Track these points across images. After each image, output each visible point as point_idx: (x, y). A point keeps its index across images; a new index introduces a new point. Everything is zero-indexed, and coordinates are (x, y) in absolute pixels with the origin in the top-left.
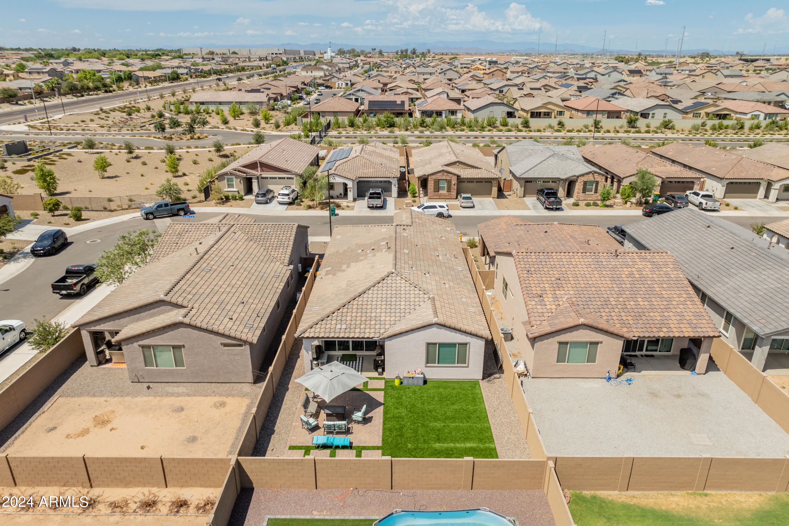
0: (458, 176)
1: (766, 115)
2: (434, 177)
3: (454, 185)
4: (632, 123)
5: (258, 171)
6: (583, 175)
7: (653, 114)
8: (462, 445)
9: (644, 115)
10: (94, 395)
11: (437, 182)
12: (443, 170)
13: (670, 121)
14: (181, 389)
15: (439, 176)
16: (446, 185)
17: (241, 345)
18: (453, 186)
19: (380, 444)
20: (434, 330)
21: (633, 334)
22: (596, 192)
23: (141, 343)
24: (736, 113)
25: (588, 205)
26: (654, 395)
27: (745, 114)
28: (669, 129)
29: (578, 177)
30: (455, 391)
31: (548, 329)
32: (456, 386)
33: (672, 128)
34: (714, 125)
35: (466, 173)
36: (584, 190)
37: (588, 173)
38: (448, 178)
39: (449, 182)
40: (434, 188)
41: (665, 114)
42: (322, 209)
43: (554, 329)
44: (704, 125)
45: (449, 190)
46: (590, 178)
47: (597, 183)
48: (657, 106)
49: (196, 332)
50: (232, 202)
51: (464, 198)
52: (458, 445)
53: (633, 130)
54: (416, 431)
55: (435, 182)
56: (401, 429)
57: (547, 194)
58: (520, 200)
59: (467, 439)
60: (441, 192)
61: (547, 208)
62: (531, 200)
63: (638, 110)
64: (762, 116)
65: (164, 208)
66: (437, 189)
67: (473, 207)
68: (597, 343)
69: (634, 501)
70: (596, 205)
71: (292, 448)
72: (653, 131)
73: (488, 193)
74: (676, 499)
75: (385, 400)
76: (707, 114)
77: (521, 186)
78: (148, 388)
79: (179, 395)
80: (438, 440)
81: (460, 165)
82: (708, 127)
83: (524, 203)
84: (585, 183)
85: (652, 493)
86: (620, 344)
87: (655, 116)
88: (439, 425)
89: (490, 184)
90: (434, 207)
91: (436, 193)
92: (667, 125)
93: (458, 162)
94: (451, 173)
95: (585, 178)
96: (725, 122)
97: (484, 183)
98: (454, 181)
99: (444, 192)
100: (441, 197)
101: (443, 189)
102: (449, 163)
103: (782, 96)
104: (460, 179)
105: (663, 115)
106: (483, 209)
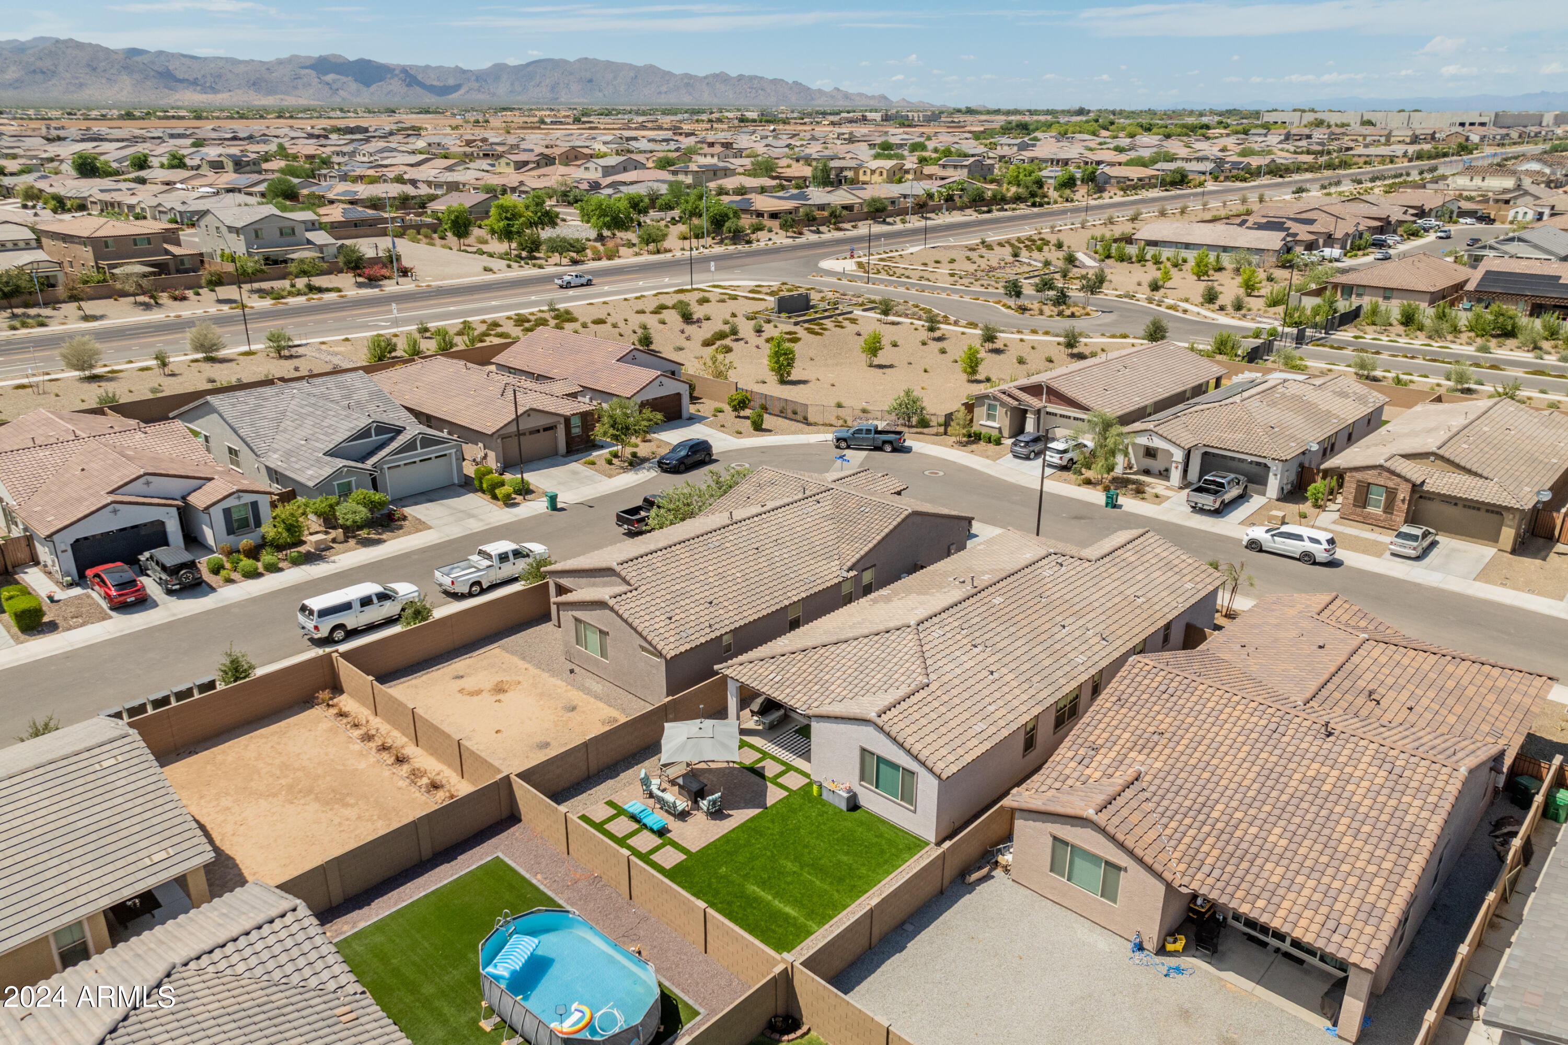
0: (1418, 487)
2: (1359, 475)
3: (1403, 501)
5: (1040, 400)
8: (781, 905)
10: (524, 659)
11: (1364, 488)
12: (1381, 466)
14: (596, 686)
15: (1369, 476)
16: (1383, 498)
17: (657, 656)
18: (1398, 503)
19: (696, 850)
20: (870, 730)
21: (1191, 886)
23: (574, 613)
31: (1037, 804)
38: (1391, 484)
39: (1391, 494)
40: (1355, 499)
42: (1103, 490)
43: (1043, 808)
45: (1389, 508)
50: (983, 445)
51: (1411, 537)
52: (776, 902)
54: (753, 859)
55: (1358, 486)
56: (742, 846)
59: (796, 902)
60: (1370, 509)
66: (1362, 501)
68: (1117, 867)
71: (609, 803)
73: (1493, 537)
75: (774, 805)
78: (572, 671)
79: (588, 692)
81: (1438, 462)
86: (1158, 888)
88: (791, 867)
89: (1500, 518)
90: (1299, 538)
91: (1359, 510)
93: (1436, 454)
94: (1401, 476)
97: (1482, 513)
98: (1404, 493)
99: (1375, 511)
100: (1367, 521)
101: (1376, 505)
102: (1413, 451)
104: (1423, 492)
106: (1438, 568)
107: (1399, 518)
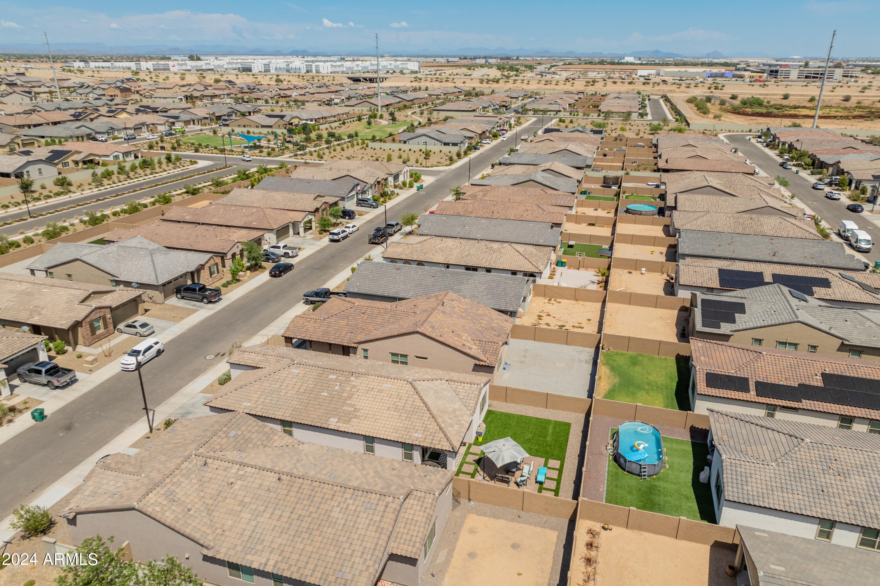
0: (110, 307)
1: (123, 154)
2: (88, 320)
3: (109, 318)
4: (25, 188)
6: (204, 264)
7: (28, 172)
11: (91, 324)
12: (92, 308)
13: (64, 178)
14: (442, 553)
15: (93, 316)
16: (101, 323)
18: (108, 321)
24: (98, 156)
25: (225, 286)
26: (521, 362)
27: (108, 156)
29: (202, 266)
32: (490, 418)
33: (70, 184)
35: (110, 301)
36: (211, 275)
37: (209, 260)
38: (102, 314)
39: (104, 318)
44: (93, 175)
45: (106, 327)
46: (212, 262)
47: (217, 264)
54: (535, 443)
57: (200, 290)
60: (98, 332)
61: (210, 302)
62: (175, 301)
64: (121, 156)
66: (93, 330)
67: (154, 332)
70: (229, 283)
72: (61, 193)
76: (76, 163)
77: (161, 293)
78: (433, 575)
79: (450, 555)
81: (96, 296)
83: (176, 307)
84: (210, 268)
88: (529, 434)
91: (95, 336)
92: (64, 183)
93: (94, 293)
94: (103, 307)
95: (209, 264)
98: (108, 315)
99: (101, 330)
100: (100, 338)
101: (99, 328)
102: (82, 298)
103: (83, 128)
104: (112, 309)
105: (38, 172)
106: (164, 329)
107: (111, 327)
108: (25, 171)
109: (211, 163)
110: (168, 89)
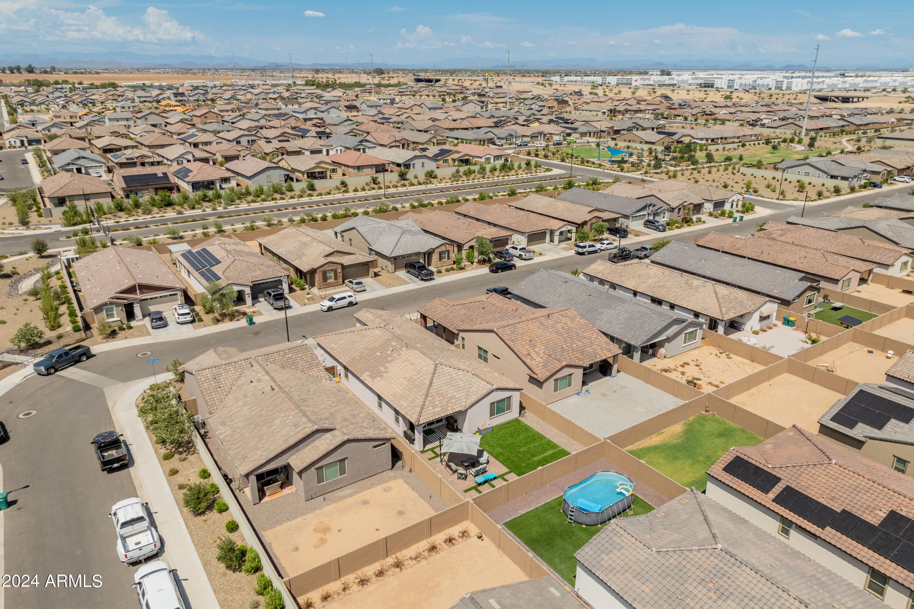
0: (342, 265)
1: (495, 157)
2: (322, 269)
3: (340, 273)
4: (403, 176)
5: (137, 294)
6: (438, 247)
7: (414, 164)
9: (407, 166)
11: (324, 273)
12: (329, 262)
13: (432, 172)
14: (347, 491)
15: (326, 268)
16: (332, 274)
17: (385, 444)
18: (338, 274)
19: (508, 470)
20: (494, 393)
21: (587, 364)
22: (448, 259)
23: (317, 466)
24: (474, 157)
25: (447, 270)
26: (604, 395)
27: (481, 157)
28: (434, 178)
29: (434, 249)
30: (512, 428)
31: (549, 374)
32: (510, 425)
33: (435, 177)
34: (465, 171)
35: (346, 260)
36: (441, 259)
37: (441, 245)
38: (334, 268)
39: (335, 271)
40: (322, 279)
41: (423, 163)
42: (231, 320)
43: (552, 373)
44: (458, 171)
45: (336, 278)
46: (443, 248)
47: (448, 251)
48: (416, 157)
49: (357, 444)
50: (121, 334)
51: (357, 284)
53: (406, 183)
54: (518, 457)
55: (321, 274)
56: (509, 458)
57: (419, 268)
58: (392, 275)
59: (546, 450)
60: (329, 281)
61: (422, 280)
62: (402, 274)
63: (400, 161)
64: (492, 158)
65: (65, 358)
66: (325, 279)
67: (365, 290)
68: (571, 374)
69: (641, 447)
70: (452, 269)
71: (466, 491)
72: (424, 183)
73: (368, 274)
74: (654, 439)
76: (454, 160)
77: (392, 264)
78: (324, 499)
79: (350, 495)
80: (534, 456)
81: (338, 254)
82: (461, 174)
83: (399, 278)
84: (440, 253)
85: (644, 440)
86: (581, 371)
87: (416, 165)
88: (524, 449)
89: (366, 266)
90: (344, 298)
91: (326, 283)
92: (431, 175)
93: (336, 251)
94: (336, 263)
95: (439, 250)
96: (472, 168)
97: (362, 266)
98: (339, 270)
99: (332, 280)
100: (330, 286)
101: (331, 278)
102: (327, 253)
103: (490, 134)
104: (343, 267)
105: (421, 165)
106: (374, 290)
107: (340, 280)
108: (412, 163)
109: (563, 172)
110: (601, 102)
